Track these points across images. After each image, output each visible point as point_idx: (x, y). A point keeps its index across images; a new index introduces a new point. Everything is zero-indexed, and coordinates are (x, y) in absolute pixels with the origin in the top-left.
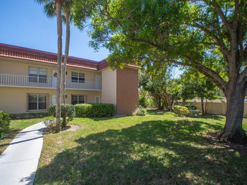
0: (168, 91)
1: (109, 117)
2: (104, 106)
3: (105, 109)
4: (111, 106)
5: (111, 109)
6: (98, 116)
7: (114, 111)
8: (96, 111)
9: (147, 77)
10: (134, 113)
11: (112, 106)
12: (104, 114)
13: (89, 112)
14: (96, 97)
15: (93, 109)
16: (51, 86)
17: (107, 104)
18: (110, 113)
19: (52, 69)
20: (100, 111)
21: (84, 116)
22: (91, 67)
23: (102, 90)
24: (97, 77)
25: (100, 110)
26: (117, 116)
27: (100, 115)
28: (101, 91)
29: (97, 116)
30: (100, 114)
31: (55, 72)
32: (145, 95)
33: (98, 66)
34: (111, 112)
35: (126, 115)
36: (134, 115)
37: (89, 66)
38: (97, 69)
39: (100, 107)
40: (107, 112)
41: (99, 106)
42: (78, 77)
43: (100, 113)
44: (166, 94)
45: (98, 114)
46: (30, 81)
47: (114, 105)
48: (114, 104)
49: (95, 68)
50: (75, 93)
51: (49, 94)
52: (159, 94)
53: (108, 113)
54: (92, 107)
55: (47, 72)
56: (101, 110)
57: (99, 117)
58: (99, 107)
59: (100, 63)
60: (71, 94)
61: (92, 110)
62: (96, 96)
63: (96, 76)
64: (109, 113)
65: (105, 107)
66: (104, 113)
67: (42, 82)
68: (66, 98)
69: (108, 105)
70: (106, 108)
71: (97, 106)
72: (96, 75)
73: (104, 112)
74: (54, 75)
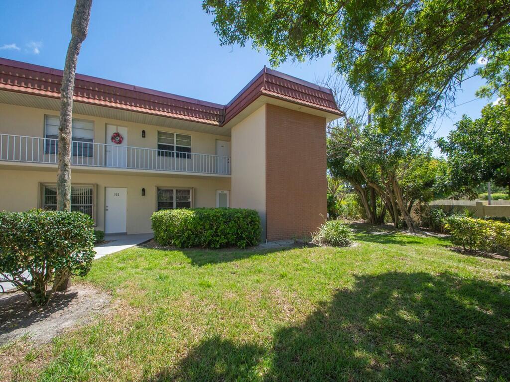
0: (400, 179)
1: (243, 248)
2: (229, 217)
3: (230, 225)
4: (249, 216)
5: (248, 224)
6: (212, 246)
7: (257, 232)
8: (207, 230)
9: (344, 146)
10: (315, 235)
11: (251, 217)
12: (230, 240)
13: (188, 233)
14: (220, 194)
15: (199, 223)
16: (105, 164)
17: (237, 212)
18: (246, 235)
19: (106, 124)
20: (218, 231)
21: (175, 244)
22: (204, 119)
23: (232, 176)
24: (223, 146)
25: (216, 229)
26: (268, 245)
27: (218, 242)
28: (231, 178)
29: (209, 244)
30: (217, 239)
31: (115, 131)
32: (336, 190)
33: (221, 117)
34: (250, 233)
35: (293, 242)
36: (318, 242)
37: (199, 116)
38: (218, 124)
39: (216, 220)
40: (238, 233)
41: (215, 216)
42: (175, 145)
43: (218, 236)
44: (394, 185)
45: (210, 241)
46: (47, 152)
47: (257, 213)
48: (257, 211)
49: (214, 121)
50: (166, 184)
51: (97, 185)
52: (375, 187)
53: (240, 238)
54: (194, 219)
55: (93, 130)
56: (220, 229)
57: (215, 248)
58: (215, 218)
59: (226, 108)
60: (156, 186)
61: (195, 228)
62: (220, 192)
63: (220, 143)
64: (244, 236)
65: (230, 220)
66: (229, 236)
67: (80, 155)
68: (144, 195)
69: (241, 212)
70: (233, 222)
71: (208, 218)
72: (218, 141)
73: (229, 234)
74: (113, 138)
